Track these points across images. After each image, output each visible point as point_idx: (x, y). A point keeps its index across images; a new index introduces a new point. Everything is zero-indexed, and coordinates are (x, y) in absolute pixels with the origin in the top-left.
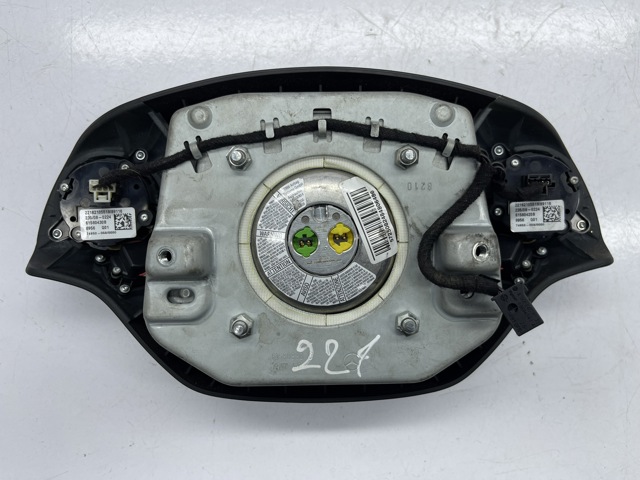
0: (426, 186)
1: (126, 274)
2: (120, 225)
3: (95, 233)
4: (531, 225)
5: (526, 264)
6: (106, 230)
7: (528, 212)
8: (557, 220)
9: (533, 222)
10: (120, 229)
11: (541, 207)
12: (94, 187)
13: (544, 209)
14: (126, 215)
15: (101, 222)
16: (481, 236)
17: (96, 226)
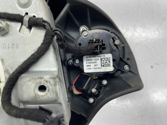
0: (15, 46)
4: (94, 68)
5: (94, 90)
7: (93, 61)
8: (109, 65)
9: (96, 67)
11: (100, 58)
13: (101, 59)
16: (42, 78)
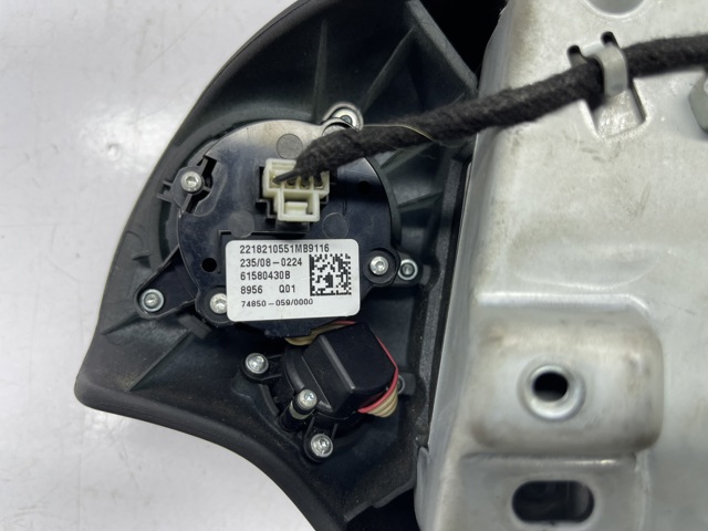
1: (329, 406)
2: (323, 284)
3: (264, 304)
6: (290, 296)
10: (322, 293)
12: (278, 180)
14: (337, 259)
15: (279, 275)
17: (265, 284)
